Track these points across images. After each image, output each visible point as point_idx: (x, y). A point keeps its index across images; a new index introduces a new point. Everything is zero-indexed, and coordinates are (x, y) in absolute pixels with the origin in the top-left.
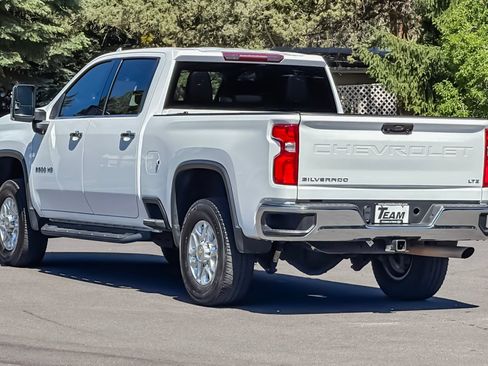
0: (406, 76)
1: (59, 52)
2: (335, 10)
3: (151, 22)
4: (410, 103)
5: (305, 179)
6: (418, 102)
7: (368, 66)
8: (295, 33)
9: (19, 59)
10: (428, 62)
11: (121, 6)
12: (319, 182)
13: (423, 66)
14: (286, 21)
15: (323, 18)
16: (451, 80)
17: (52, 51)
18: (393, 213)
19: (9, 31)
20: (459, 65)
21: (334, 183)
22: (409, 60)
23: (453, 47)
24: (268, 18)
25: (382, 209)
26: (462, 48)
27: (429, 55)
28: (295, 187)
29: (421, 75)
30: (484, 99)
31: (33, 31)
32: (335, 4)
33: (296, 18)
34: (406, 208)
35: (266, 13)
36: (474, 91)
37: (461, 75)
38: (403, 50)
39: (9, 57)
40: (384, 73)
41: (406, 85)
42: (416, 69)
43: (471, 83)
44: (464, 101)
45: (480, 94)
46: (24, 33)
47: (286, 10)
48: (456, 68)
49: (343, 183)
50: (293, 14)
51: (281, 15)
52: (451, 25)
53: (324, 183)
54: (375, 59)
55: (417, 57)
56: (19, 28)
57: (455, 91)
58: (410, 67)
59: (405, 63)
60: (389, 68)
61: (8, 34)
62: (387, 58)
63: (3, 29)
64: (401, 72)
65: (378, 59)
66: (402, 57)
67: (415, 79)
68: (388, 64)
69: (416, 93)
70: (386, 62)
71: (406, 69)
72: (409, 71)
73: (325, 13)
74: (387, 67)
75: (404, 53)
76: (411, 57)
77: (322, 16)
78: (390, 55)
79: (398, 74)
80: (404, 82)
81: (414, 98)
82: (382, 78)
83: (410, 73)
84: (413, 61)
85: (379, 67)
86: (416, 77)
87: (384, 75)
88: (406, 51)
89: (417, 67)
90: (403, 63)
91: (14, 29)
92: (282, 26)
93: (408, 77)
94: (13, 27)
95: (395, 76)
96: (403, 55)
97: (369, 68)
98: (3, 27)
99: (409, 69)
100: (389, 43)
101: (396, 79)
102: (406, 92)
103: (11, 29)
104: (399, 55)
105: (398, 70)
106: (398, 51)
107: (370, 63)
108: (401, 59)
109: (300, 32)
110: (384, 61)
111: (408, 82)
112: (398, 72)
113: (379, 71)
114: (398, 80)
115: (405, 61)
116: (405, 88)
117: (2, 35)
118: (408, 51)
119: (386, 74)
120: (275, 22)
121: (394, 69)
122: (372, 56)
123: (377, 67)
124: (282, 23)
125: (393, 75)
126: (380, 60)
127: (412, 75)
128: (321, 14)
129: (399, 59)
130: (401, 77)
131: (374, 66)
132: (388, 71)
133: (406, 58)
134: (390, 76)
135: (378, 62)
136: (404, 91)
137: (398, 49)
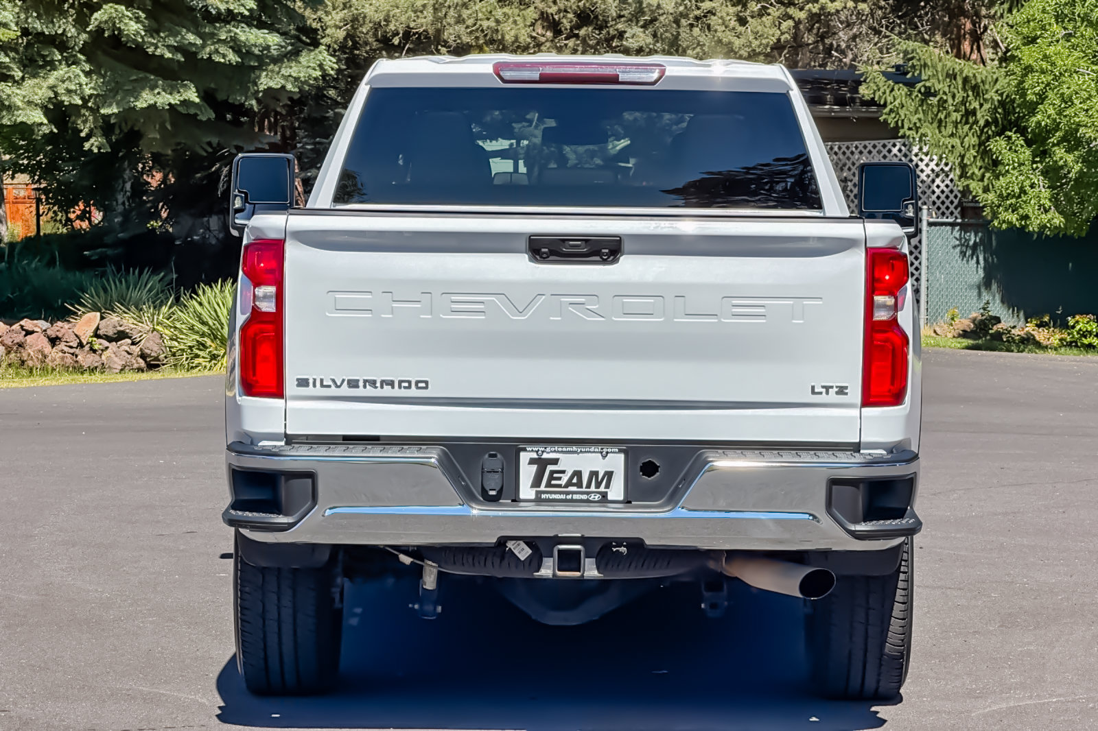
0: (956, 124)
1: (275, 84)
3: (485, 24)
5: (303, 383)
6: (978, 173)
7: (885, 105)
8: (755, 43)
9: (192, 95)
10: (997, 98)
12: (345, 391)
13: (987, 106)
14: (742, 21)
16: (1022, 131)
17: (267, 81)
18: (578, 474)
19: (171, 41)
20: (1037, 104)
21: (387, 391)
22: (960, 96)
23: (1028, 70)
24: (711, 16)
25: (541, 464)
26: (1043, 72)
27: (998, 86)
28: (278, 402)
29: (982, 123)
30: (1077, 168)
31: (220, 41)
33: (760, 15)
34: (616, 462)
36: (1059, 153)
37: (1039, 123)
38: (948, 75)
39: (172, 90)
40: (914, 119)
41: (956, 141)
42: (974, 113)
43: (1053, 140)
44: (1045, 173)
45: (1070, 158)
46: (204, 46)
48: (1032, 108)
49: (414, 392)
52: (1025, 31)
53: (360, 392)
54: (896, 92)
55: (975, 88)
56: (191, 38)
57: (1027, 153)
58: (963, 107)
59: (954, 100)
60: (923, 110)
61: (168, 47)
62: (919, 91)
63: (162, 37)
64: (946, 118)
65: (903, 93)
66: (947, 89)
67: (973, 131)
68: (922, 102)
69: (975, 157)
70: (918, 99)
71: (955, 111)
72: (962, 116)
73: (815, 5)
74: (920, 108)
75: (951, 81)
76: (964, 89)
77: (810, 10)
78: (924, 86)
79: (940, 121)
80: (952, 135)
81: (971, 165)
82: (910, 129)
83: (964, 119)
84: (968, 96)
85: (904, 108)
86: (975, 126)
87: (915, 124)
88: (955, 79)
89: (975, 108)
90: (950, 101)
91: (183, 38)
92: (734, 29)
93: (959, 126)
94: (181, 34)
95: (935, 125)
96: (949, 86)
97: (887, 110)
98: (162, 35)
99: (961, 111)
100: (923, 63)
101: (937, 131)
102: (957, 153)
103: (178, 39)
104: (941, 86)
105: (940, 114)
106: (941, 78)
107: (889, 102)
108: (945, 93)
109: (764, 41)
110: (913, 97)
111: (960, 137)
112: (941, 119)
113: (905, 115)
114: (940, 132)
115: (954, 97)
116: (953, 147)
117: (159, 50)
118: (958, 77)
119: (917, 121)
120: (720, 21)
121: (933, 113)
122: (891, 87)
123: (902, 108)
124: (733, 23)
125: (932, 123)
126: (906, 94)
127: (967, 123)
128: (807, 7)
129: (941, 92)
130: (945, 127)
131: (894, 106)
132: (921, 116)
133: (956, 91)
134: (925, 124)
135: (904, 98)
136: (952, 153)
137: (940, 75)
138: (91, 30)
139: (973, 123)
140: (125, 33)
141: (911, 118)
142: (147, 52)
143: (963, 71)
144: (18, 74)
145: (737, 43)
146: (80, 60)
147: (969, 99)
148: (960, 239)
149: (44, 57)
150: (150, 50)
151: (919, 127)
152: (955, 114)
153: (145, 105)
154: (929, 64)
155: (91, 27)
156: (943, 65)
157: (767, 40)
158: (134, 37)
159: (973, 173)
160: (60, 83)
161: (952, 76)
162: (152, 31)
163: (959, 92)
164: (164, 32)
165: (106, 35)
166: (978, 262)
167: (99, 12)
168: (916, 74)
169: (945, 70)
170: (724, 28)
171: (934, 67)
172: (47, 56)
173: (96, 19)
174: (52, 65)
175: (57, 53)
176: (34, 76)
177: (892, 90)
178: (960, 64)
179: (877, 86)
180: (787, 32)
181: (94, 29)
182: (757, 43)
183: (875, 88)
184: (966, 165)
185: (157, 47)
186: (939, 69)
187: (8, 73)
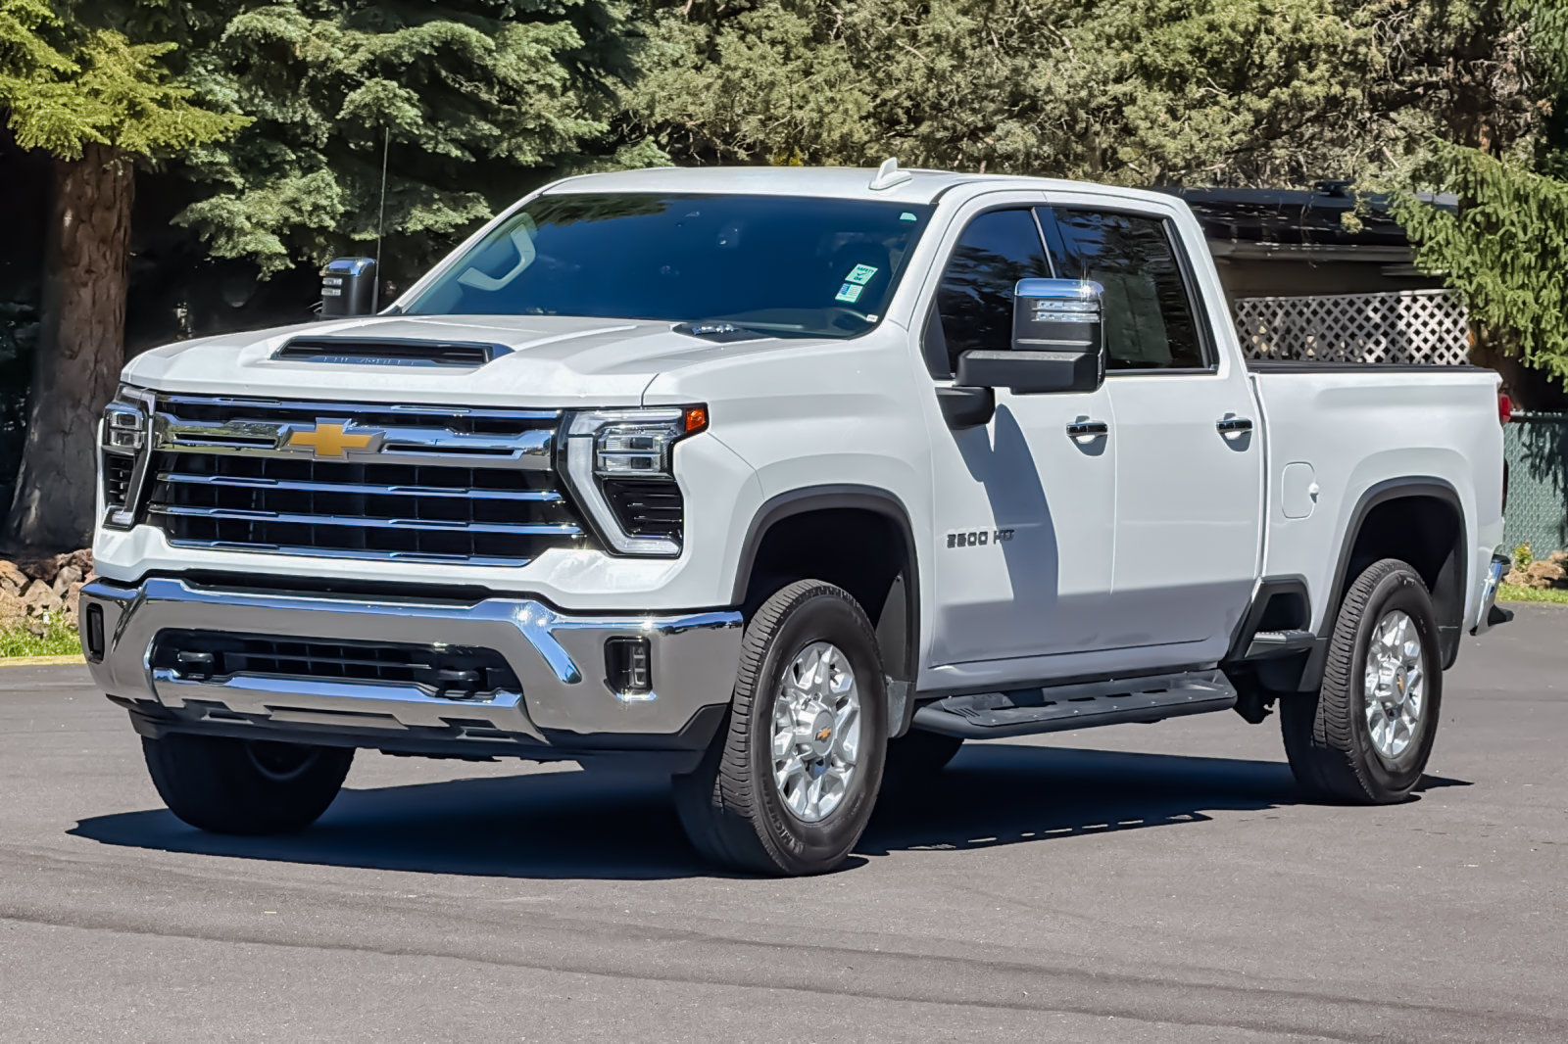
0: (1527, 269)
2: (1312, 83)
3: (800, 114)
4: (1540, 345)
7: (1420, 243)
8: (1200, 146)
9: (484, 211)
11: (715, 69)
14: (1172, 112)
15: (1278, 103)
19: (457, 133)
22: (1536, 226)
24: (1119, 106)
31: (524, 132)
32: (1311, 68)
33: (1203, 104)
35: (1115, 89)
38: (1517, 197)
39: (457, 205)
40: (1466, 262)
41: (1529, 296)
42: (1556, 252)
46: (498, 140)
47: (1176, 81)
50: (1195, 92)
51: (1159, 96)
54: (1439, 223)
56: (485, 127)
58: (1539, 245)
59: (1525, 234)
60: (1478, 248)
61: (455, 142)
62: (1474, 221)
63: (440, 129)
64: (1513, 259)
65: (1449, 224)
66: (1515, 218)
67: (1554, 280)
68: (1477, 237)
69: (1557, 318)
70: (1470, 232)
71: (1526, 251)
72: (1537, 257)
73: (1284, 89)
74: (1474, 246)
75: (1520, 206)
76: (1541, 217)
77: (1276, 98)
78: (1483, 213)
79: (1505, 265)
80: (1523, 286)
81: (1551, 331)
82: (1459, 277)
83: (1540, 263)
84: (1547, 228)
85: (1451, 246)
86: (1556, 273)
87: (1467, 269)
88: (1527, 202)
89: (1558, 245)
90: (1521, 235)
91: (473, 127)
92: (1164, 125)
93: (1533, 273)
94: (469, 124)
95: (1497, 271)
96: (1518, 213)
97: (1424, 250)
98: (441, 125)
99: (1536, 250)
100: (1479, 178)
101: (1499, 281)
102: (1529, 314)
103: (465, 130)
104: (1506, 213)
105: (1504, 254)
106: (1505, 201)
107: (1427, 236)
108: (1513, 224)
109: (1215, 144)
110: (1464, 230)
111: (1533, 289)
112: (1506, 261)
113: (1453, 256)
114: (1504, 282)
115: (1525, 230)
116: (1524, 303)
117: (441, 146)
118: (1531, 200)
119: (1470, 265)
120: (1143, 113)
121: (1493, 252)
122: (1430, 215)
123: (1447, 246)
124: (1163, 117)
125: (1492, 269)
126: (1453, 224)
127: (1544, 268)
128: (1273, 93)
129: (1507, 222)
130: (1512, 274)
131: (1438, 243)
132: (1477, 257)
133: (1528, 221)
134: (1480, 271)
135: (1450, 231)
136: (1523, 313)
137: (1504, 196)
138: (343, 118)
139: (1555, 268)
140: (398, 121)
141: (1461, 260)
142: (425, 150)
143: (1539, 191)
144: (238, 181)
145: (1171, 146)
146: (320, 162)
147: (1549, 231)
148: (1529, 447)
149: (269, 157)
150: (429, 147)
151: (1474, 275)
152: (1527, 254)
153: (420, 227)
154: (1490, 180)
155: (342, 113)
156: (1509, 181)
157: (1219, 142)
158: (408, 128)
159: (1554, 344)
160: (304, 196)
161: (1521, 198)
162: (430, 119)
163: (1532, 222)
164: (443, 121)
165: (367, 126)
166: (1555, 480)
167: (359, 91)
168: (1469, 195)
169: (1513, 189)
170: (1149, 125)
171: (1496, 184)
172: (275, 155)
173: (352, 102)
174: (279, 170)
175: (289, 151)
176: (261, 186)
177: (1432, 219)
178: (1534, 180)
179: (1410, 212)
180: (1241, 131)
181: (347, 117)
182: (1204, 146)
183: (1407, 216)
184: (1543, 331)
185: (437, 143)
186: (1504, 188)
187: (226, 180)
